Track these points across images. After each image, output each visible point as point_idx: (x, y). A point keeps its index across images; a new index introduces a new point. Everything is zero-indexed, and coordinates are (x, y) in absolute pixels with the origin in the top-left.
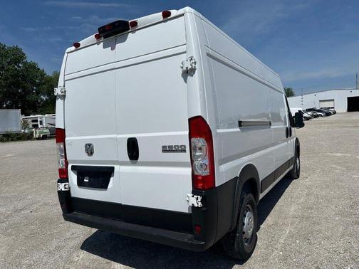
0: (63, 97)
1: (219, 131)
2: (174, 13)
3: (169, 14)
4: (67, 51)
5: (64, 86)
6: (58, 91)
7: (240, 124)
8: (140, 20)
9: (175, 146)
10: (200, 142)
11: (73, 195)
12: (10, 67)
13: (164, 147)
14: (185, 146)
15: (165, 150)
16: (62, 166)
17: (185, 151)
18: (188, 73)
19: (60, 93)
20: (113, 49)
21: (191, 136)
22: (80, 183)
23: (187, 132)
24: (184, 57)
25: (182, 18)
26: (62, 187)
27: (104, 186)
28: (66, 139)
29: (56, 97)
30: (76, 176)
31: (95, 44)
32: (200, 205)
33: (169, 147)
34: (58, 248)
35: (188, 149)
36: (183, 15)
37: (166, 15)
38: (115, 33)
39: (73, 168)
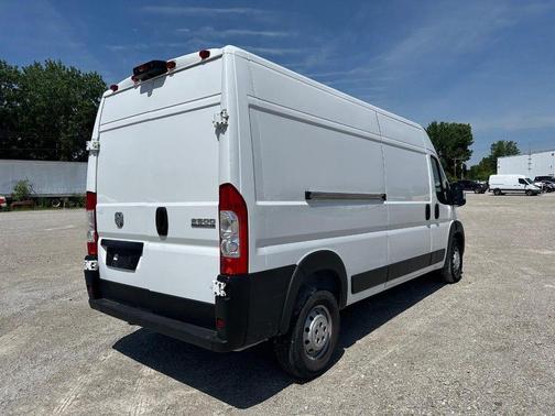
0: (97, 153)
1: (260, 203)
2: (214, 52)
3: (207, 54)
4: (105, 94)
5: (98, 139)
6: (90, 145)
7: (308, 196)
8: (178, 60)
9: (205, 220)
10: (229, 215)
11: (102, 277)
12: (86, 102)
13: (193, 220)
14: (215, 221)
15: (194, 224)
16: (92, 240)
17: (214, 226)
18: (221, 128)
19: (92, 148)
20: (149, 95)
21: (221, 207)
22: (110, 263)
23: (217, 203)
24: (218, 109)
25: (220, 60)
26: (89, 265)
27: (132, 266)
28: (98, 205)
29: (88, 152)
30: (105, 253)
31: (132, 87)
32: (222, 293)
33: (200, 220)
34: (86, 344)
35: (217, 224)
36: (221, 56)
37: (205, 54)
38: (151, 76)
39: (103, 242)
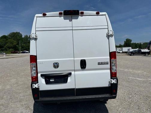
3: (99, 13)
5: (35, 33)
8: (85, 12)
9: (104, 62)
14: (108, 62)
15: (99, 64)
20: (70, 21)
23: (109, 57)
26: (36, 86)
27: (65, 81)
30: (44, 80)
31: (58, 16)
32: (116, 82)
35: (109, 63)
36: (105, 15)
